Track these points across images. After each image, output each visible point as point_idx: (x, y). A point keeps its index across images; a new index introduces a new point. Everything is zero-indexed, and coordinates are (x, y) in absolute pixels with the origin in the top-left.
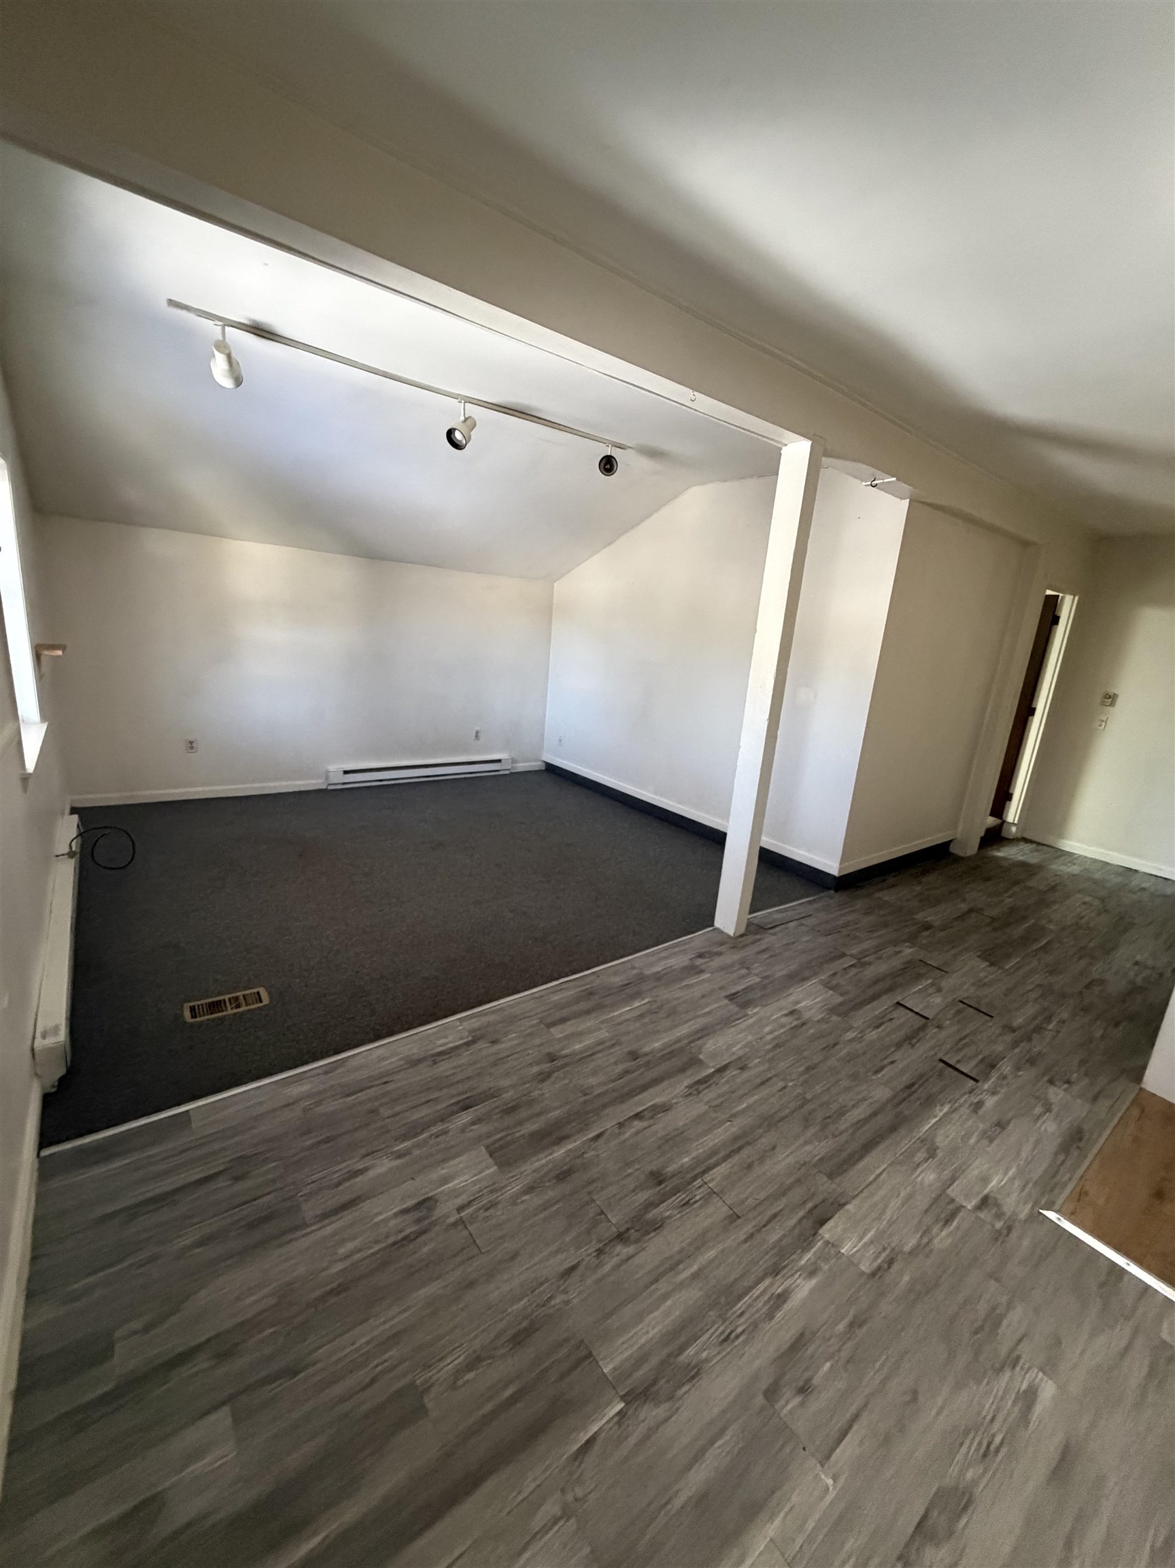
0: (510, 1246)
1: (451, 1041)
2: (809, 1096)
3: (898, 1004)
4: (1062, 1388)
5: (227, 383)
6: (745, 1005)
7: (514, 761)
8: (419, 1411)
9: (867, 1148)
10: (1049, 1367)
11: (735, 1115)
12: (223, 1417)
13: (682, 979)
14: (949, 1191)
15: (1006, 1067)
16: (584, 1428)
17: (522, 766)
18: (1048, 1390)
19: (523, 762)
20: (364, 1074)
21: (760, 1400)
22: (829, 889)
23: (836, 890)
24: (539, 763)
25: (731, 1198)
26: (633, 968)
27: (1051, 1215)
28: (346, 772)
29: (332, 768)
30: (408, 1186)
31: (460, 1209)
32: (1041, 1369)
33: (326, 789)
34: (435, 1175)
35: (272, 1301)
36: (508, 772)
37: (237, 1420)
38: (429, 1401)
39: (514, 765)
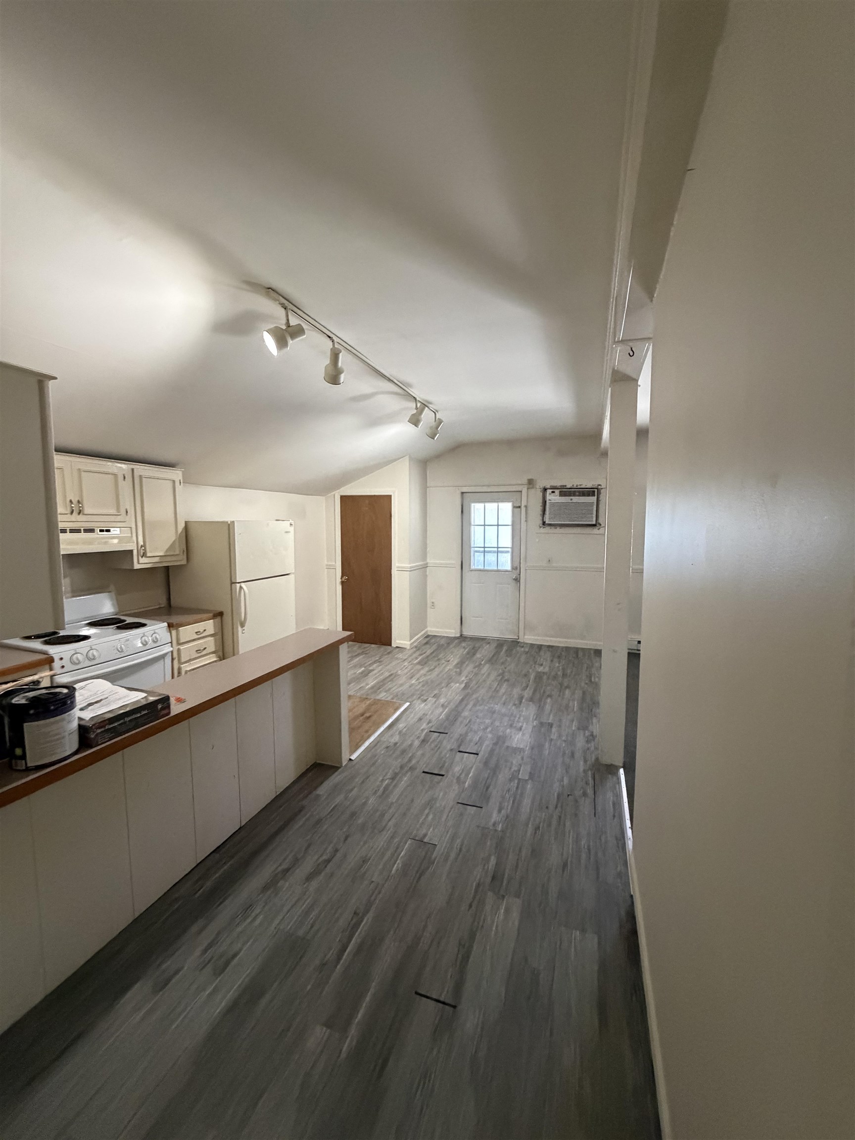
9: (462, 701)
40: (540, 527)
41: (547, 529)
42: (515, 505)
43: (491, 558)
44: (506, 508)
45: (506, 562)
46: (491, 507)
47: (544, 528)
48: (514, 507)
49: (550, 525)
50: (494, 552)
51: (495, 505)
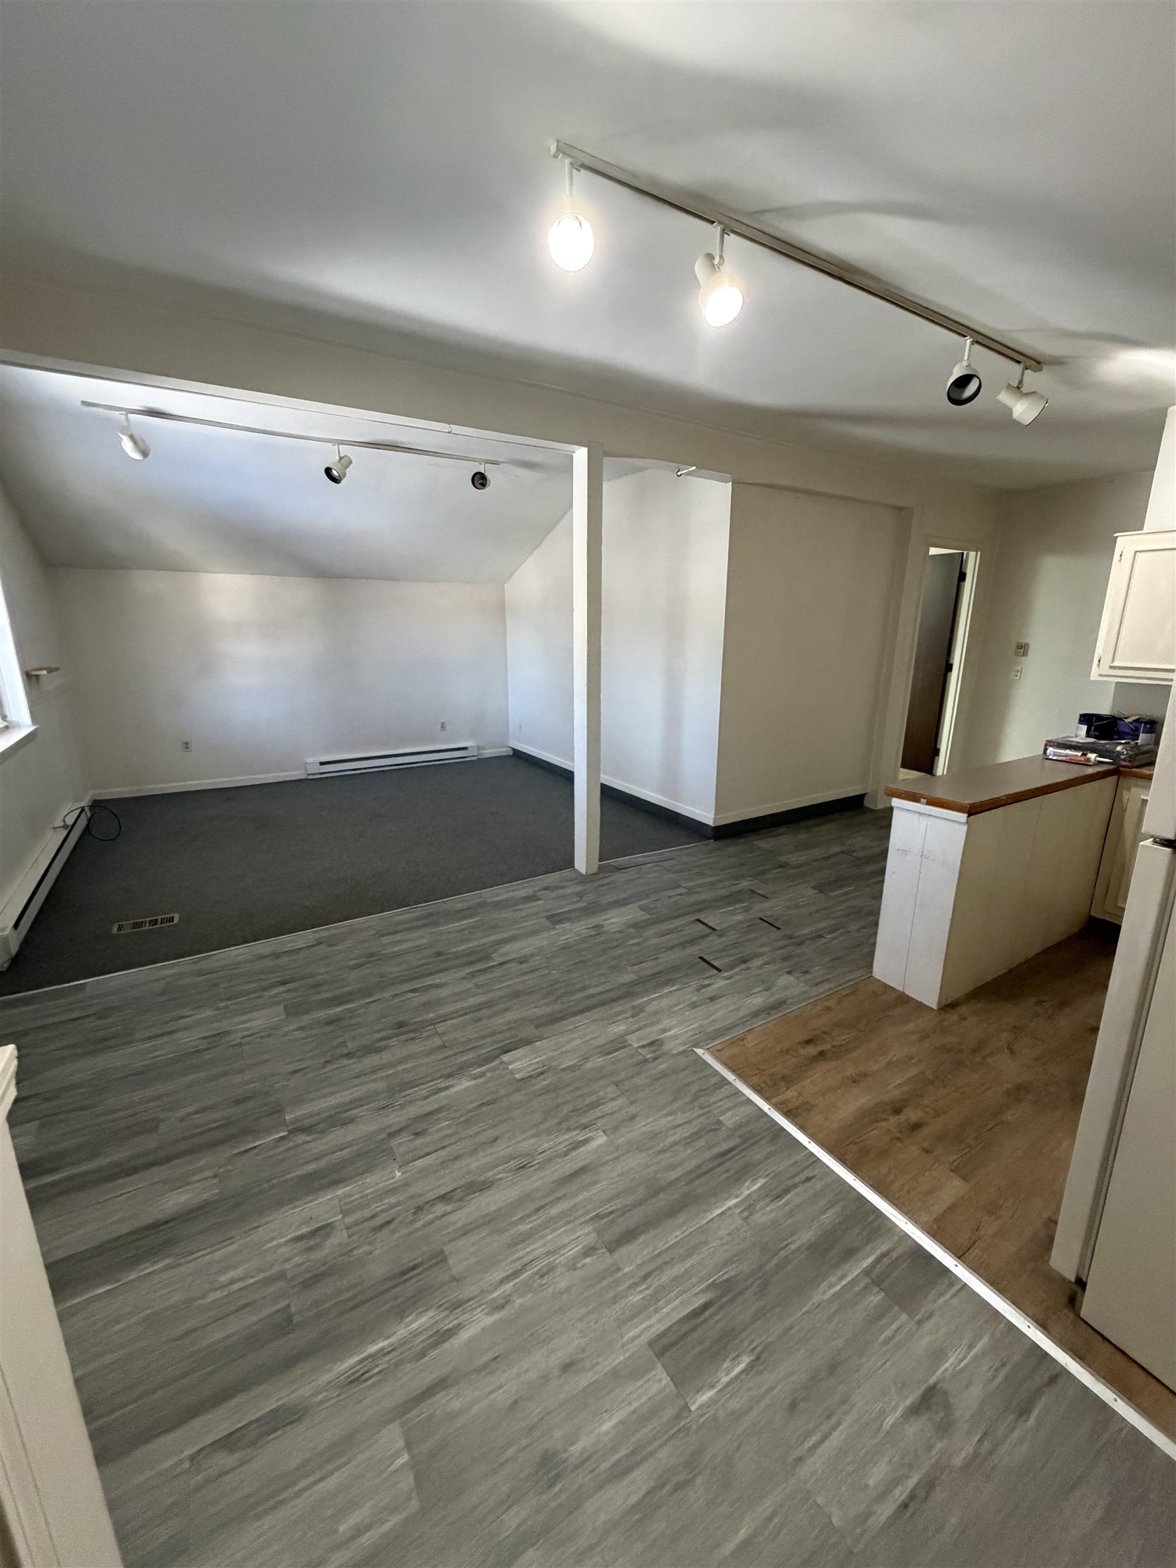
0: (266, 1057)
1: (300, 944)
2: (561, 980)
3: (698, 920)
5: (137, 456)
6: (555, 923)
7: (479, 748)
8: (156, 1128)
9: (582, 1012)
10: (611, 1130)
11: (493, 990)
12: (34, 1125)
13: (518, 905)
14: (628, 1037)
15: (756, 963)
16: (254, 1142)
17: (488, 753)
18: (599, 1141)
19: (490, 749)
20: (221, 963)
21: (385, 1135)
22: (709, 839)
23: (715, 840)
24: (508, 749)
25: (445, 1038)
26: (481, 897)
27: (699, 1051)
28: (322, 764)
29: (309, 760)
30: (215, 1025)
31: (243, 1037)
32: (604, 1131)
33: (306, 779)
34: (236, 1020)
35: (92, 1077)
36: (475, 758)
37: (42, 1126)
38: (162, 1127)
39: (481, 752)
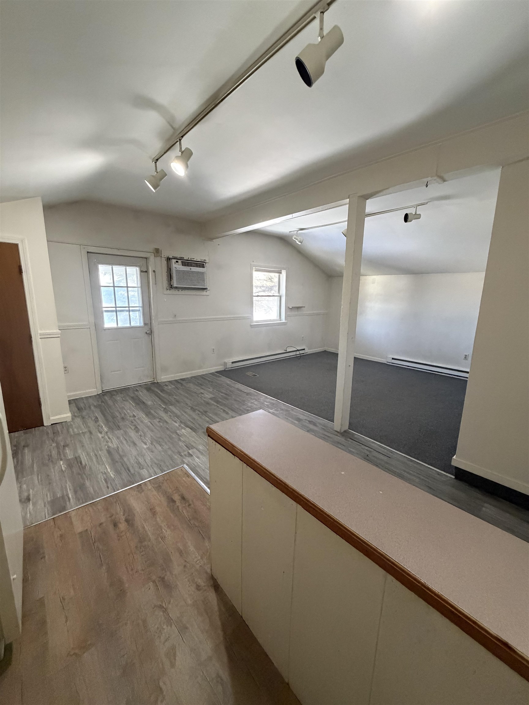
4: (144, 448)
10: (148, 448)
18: (145, 447)
22: (453, 474)
28: (393, 359)
32: (149, 447)
33: (386, 364)
40: (167, 289)
41: (173, 292)
42: (142, 270)
43: (123, 316)
44: (134, 272)
45: (137, 320)
46: (119, 270)
47: (170, 290)
48: (142, 271)
49: (176, 288)
50: (127, 311)
51: (122, 268)
